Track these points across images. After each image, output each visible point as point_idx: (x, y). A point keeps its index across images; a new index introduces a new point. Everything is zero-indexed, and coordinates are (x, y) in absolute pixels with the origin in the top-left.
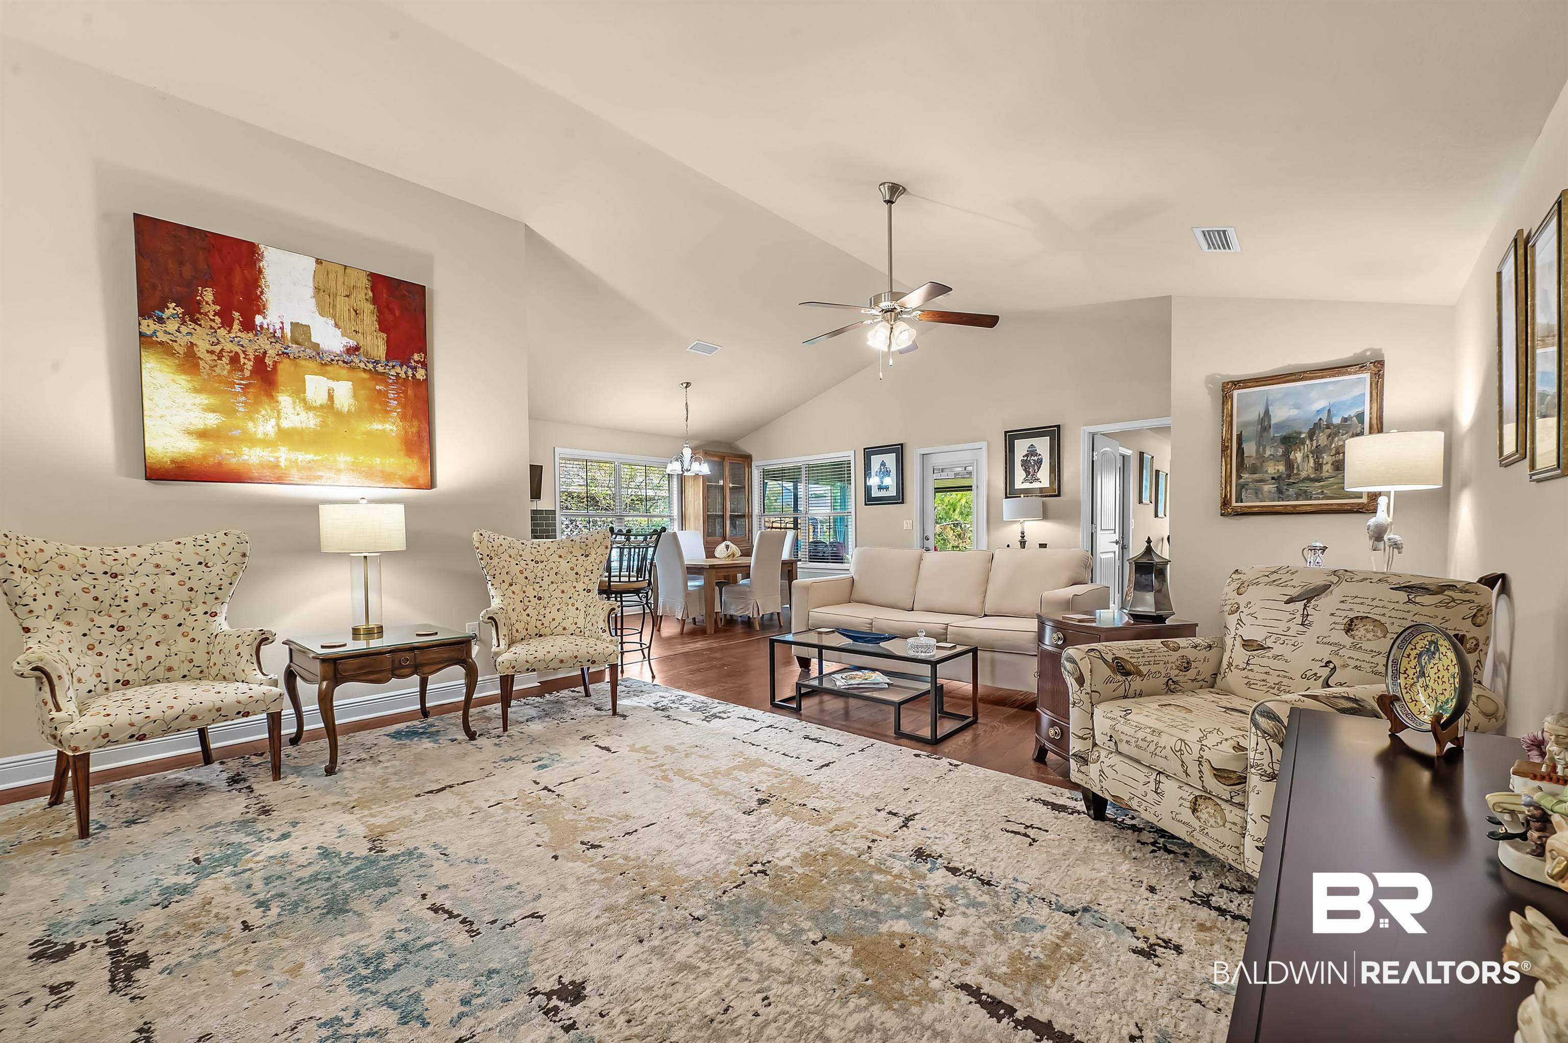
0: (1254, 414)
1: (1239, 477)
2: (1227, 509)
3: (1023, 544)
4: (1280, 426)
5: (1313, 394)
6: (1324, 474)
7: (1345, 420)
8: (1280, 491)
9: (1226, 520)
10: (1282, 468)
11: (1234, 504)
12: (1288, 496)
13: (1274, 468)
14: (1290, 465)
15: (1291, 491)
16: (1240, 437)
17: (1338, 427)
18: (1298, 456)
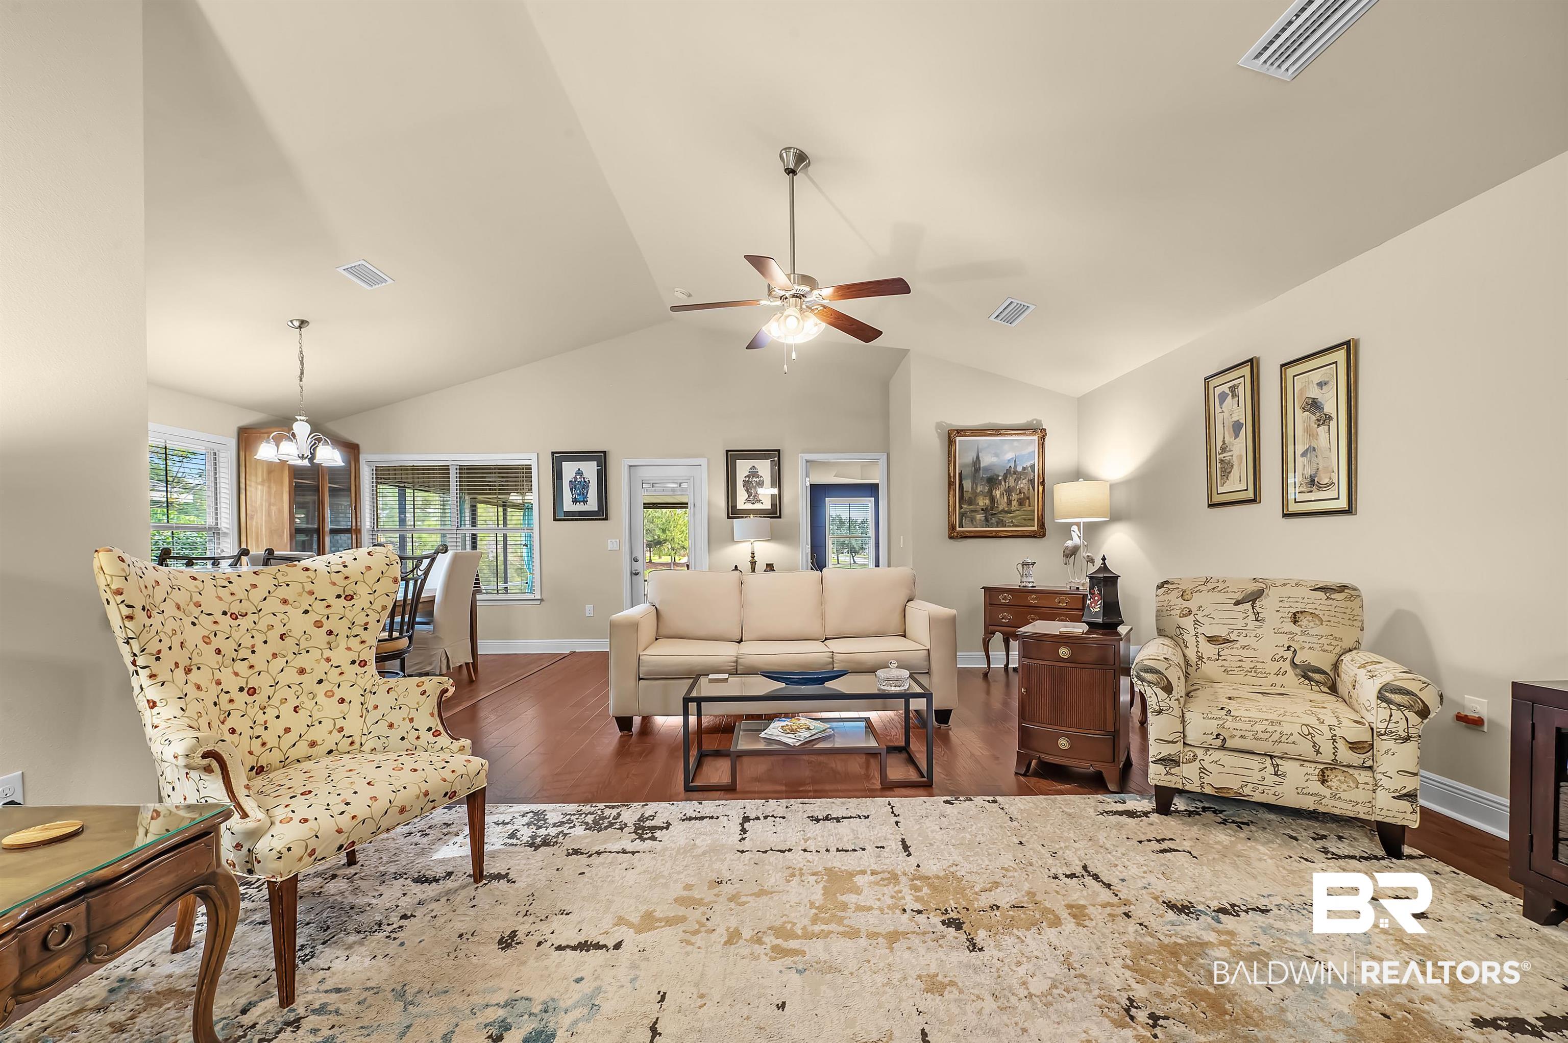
0: (969, 458)
1: (961, 508)
2: (954, 534)
3: (754, 566)
4: (986, 469)
5: (1006, 447)
6: (1013, 508)
7: (1024, 469)
8: (987, 520)
9: (952, 541)
10: (988, 502)
11: (958, 529)
12: (992, 523)
13: (983, 502)
14: (992, 499)
15: (994, 520)
16: (960, 474)
17: (1020, 473)
18: (997, 493)
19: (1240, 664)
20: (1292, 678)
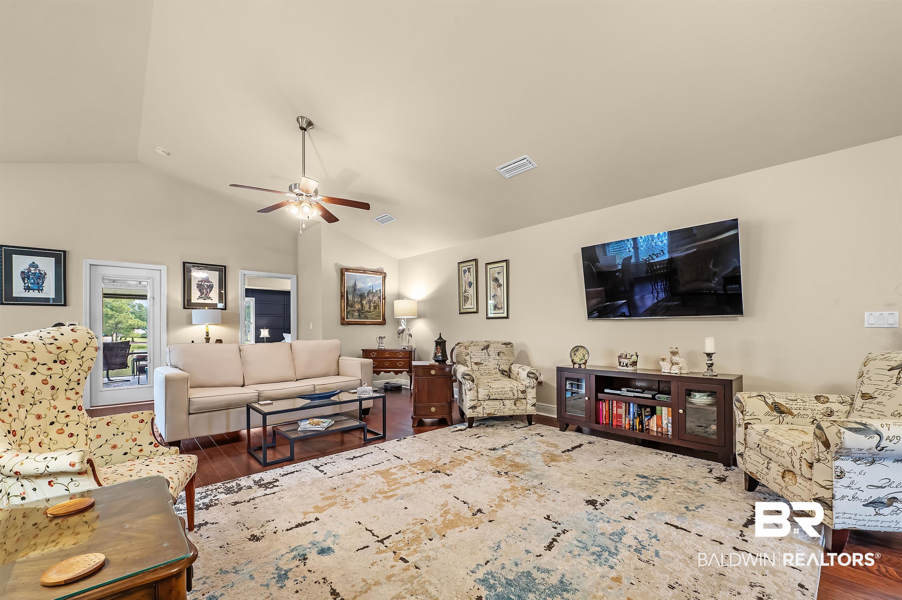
0: (351, 284)
1: (347, 309)
2: (344, 323)
3: (208, 340)
4: (359, 290)
5: (368, 280)
6: (371, 310)
7: (376, 291)
8: (359, 316)
9: (342, 326)
10: (360, 306)
11: (346, 320)
12: (362, 317)
13: (358, 306)
14: (362, 305)
15: (363, 316)
16: (347, 291)
17: (374, 293)
18: (364, 302)
19: (485, 371)
20: (499, 375)
